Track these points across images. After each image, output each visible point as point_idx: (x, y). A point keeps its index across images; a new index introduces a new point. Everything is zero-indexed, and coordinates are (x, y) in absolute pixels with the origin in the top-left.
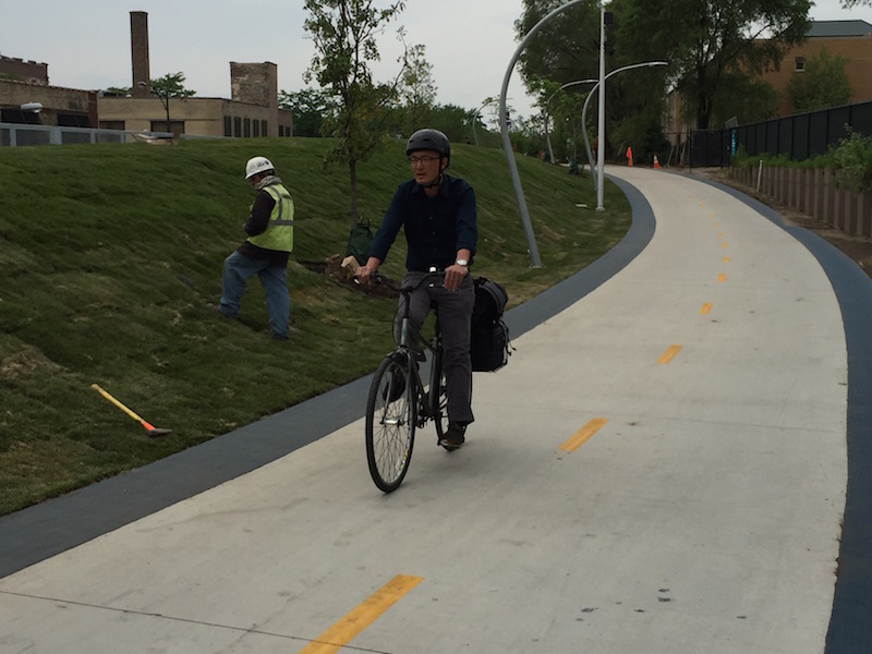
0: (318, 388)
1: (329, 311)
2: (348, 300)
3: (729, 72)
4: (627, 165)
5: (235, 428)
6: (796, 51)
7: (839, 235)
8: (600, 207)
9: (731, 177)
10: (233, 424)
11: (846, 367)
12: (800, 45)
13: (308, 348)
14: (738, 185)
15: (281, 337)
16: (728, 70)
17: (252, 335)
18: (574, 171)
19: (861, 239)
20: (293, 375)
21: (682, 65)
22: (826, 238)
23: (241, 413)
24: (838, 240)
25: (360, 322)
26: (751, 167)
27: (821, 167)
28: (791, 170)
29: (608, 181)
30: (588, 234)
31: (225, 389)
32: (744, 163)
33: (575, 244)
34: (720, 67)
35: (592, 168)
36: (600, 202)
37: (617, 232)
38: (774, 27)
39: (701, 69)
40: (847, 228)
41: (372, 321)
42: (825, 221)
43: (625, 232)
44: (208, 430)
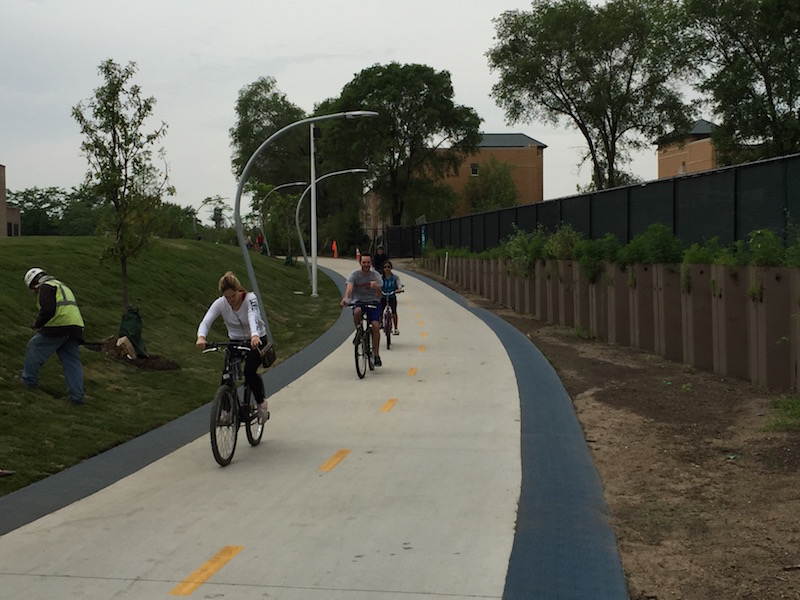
0: (120, 438)
1: (111, 381)
2: (125, 372)
3: (417, 176)
4: (333, 257)
5: (63, 469)
6: (470, 159)
7: (512, 314)
8: (314, 294)
9: (422, 267)
10: (62, 466)
11: (519, 408)
12: (474, 154)
13: (101, 410)
14: (429, 273)
15: (78, 403)
16: (416, 175)
17: (54, 401)
18: (290, 263)
19: (529, 317)
20: (97, 430)
21: (378, 170)
22: (501, 316)
23: (65, 458)
24: (511, 317)
25: (138, 390)
26: (439, 258)
27: (495, 258)
28: (471, 261)
29: (320, 271)
30: (307, 316)
31: (47, 442)
32: (433, 255)
33: (298, 325)
34: (409, 172)
35: (306, 260)
36: (314, 289)
37: (333, 314)
38: (452, 139)
39: (394, 173)
40: (517, 308)
41: (147, 388)
42: (500, 301)
43: (339, 314)
44: (44, 470)
